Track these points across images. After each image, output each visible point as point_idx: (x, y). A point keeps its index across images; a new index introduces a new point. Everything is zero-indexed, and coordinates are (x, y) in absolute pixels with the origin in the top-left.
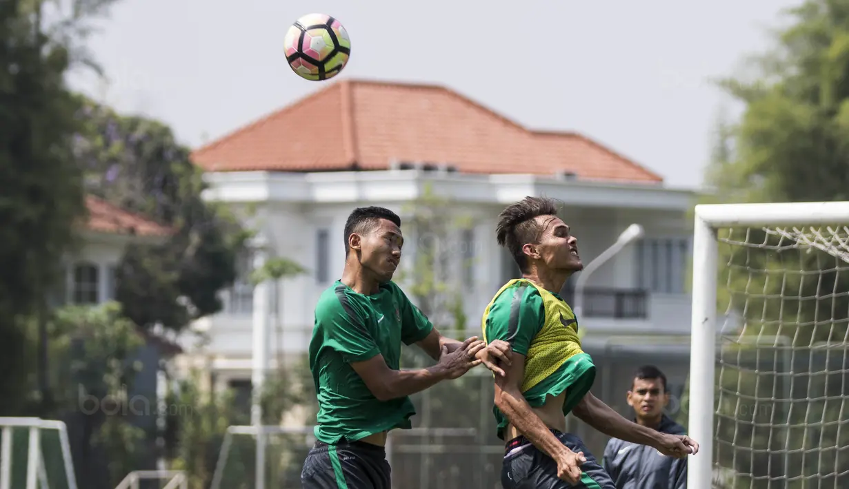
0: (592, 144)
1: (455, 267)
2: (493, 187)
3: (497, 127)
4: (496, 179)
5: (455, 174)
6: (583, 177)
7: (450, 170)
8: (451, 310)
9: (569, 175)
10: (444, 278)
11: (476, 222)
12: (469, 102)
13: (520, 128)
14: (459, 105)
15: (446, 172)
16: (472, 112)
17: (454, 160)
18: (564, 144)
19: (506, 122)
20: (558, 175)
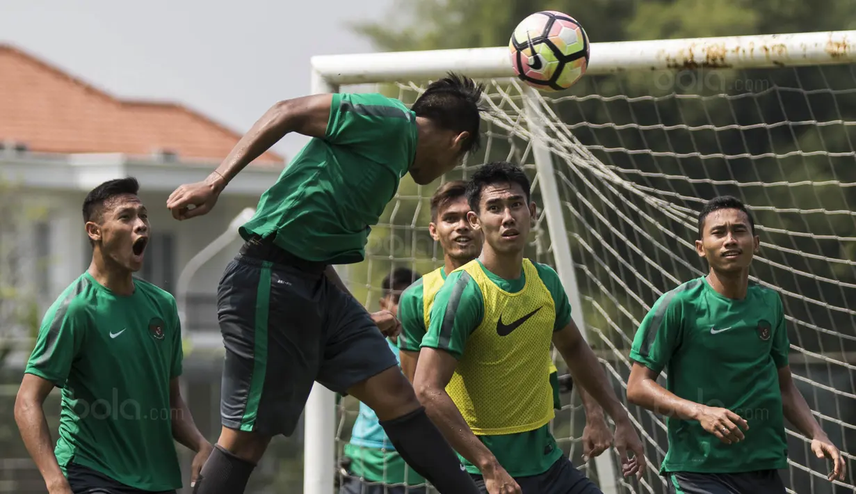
0: (197, 117)
1: (27, 267)
2: (72, 170)
3: (77, 96)
4: (77, 159)
5: (27, 153)
6: (185, 158)
7: (20, 149)
8: (23, 322)
9: (168, 155)
10: (14, 282)
11: (52, 213)
12: (42, 66)
13: (105, 98)
14: (29, 69)
15: (14, 152)
16: (45, 78)
17: (24, 137)
18: (163, 117)
19: (90, 91)
20: (153, 154)
